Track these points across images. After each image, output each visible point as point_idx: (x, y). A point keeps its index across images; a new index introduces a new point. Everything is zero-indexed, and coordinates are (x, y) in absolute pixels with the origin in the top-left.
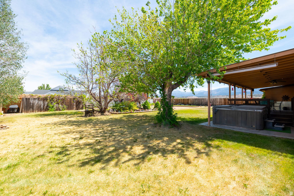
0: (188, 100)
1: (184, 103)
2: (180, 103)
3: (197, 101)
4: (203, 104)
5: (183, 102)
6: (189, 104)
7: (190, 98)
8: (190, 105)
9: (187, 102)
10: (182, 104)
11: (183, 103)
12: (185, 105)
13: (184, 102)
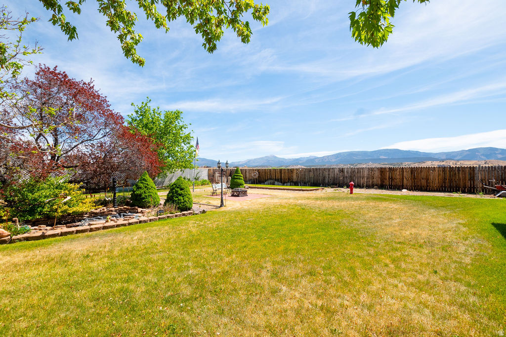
0: (292, 171)
1: (281, 179)
2: (271, 179)
3: (311, 174)
4: (326, 181)
5: (278, 176)
6: (293, 182)
7: (295, 167)
8: (296, 184)
9: (287, 178)
10: (276, 183)
11: (278, 180)
12: (283, 185)
13: (281, 176)
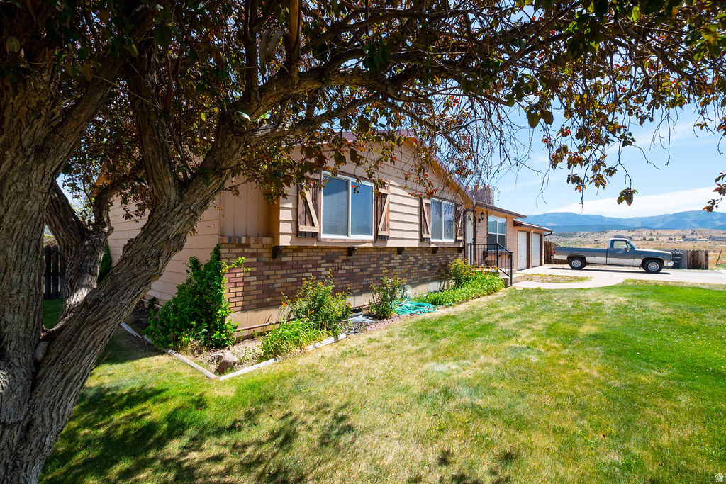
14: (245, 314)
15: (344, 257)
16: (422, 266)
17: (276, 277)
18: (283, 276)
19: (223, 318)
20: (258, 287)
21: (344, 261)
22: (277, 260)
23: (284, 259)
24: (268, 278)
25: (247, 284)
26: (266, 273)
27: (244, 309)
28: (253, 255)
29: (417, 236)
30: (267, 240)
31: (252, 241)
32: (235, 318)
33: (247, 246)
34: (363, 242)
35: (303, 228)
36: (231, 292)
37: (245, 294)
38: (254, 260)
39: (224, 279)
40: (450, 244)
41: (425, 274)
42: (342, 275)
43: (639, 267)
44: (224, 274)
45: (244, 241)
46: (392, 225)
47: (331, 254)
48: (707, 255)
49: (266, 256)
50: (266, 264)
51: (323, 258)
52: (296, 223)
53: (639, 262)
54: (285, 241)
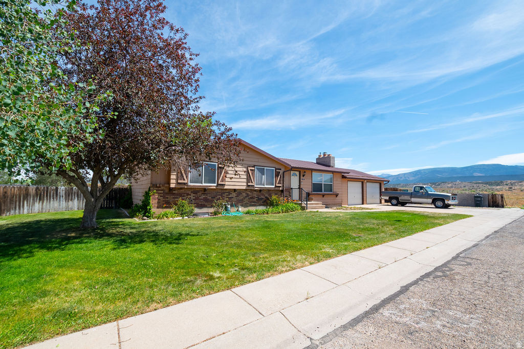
14: (158, 209)
15: (203, 192)
16: (252, 198)
17: (170, 198)
18: (173, 198)
19: (150, 209)
20: (163, 201)
21: (202, 194)
22: (171, 192)
23: (174, 192)
24: (167, 198)
25: (159, 199)
26: (166, 196)
27: (158, 208)
28: (162, 190)
29: (245, 184)
30: (167, 185)
31: (161, 185)
32: (154, 210)
33: (160, 187)
34: (211, 186)
35: (179, 181)
36: (153, 202)
37: (158, 203)
38: (162, 192)
39: (151, 198)
40: (272, 188)
41: (254, 202)
42: (201, 199)
43: (431, 204)
44: (151, 196)
45: (158, 185)
46: (227, 179)
47: (195, 191)
48: (502, 197)
49: (167, 191)
50: (167, 193)
51: (192, 192)
52: (177, 180)
53: (430, 201)
54: (172, 186)
